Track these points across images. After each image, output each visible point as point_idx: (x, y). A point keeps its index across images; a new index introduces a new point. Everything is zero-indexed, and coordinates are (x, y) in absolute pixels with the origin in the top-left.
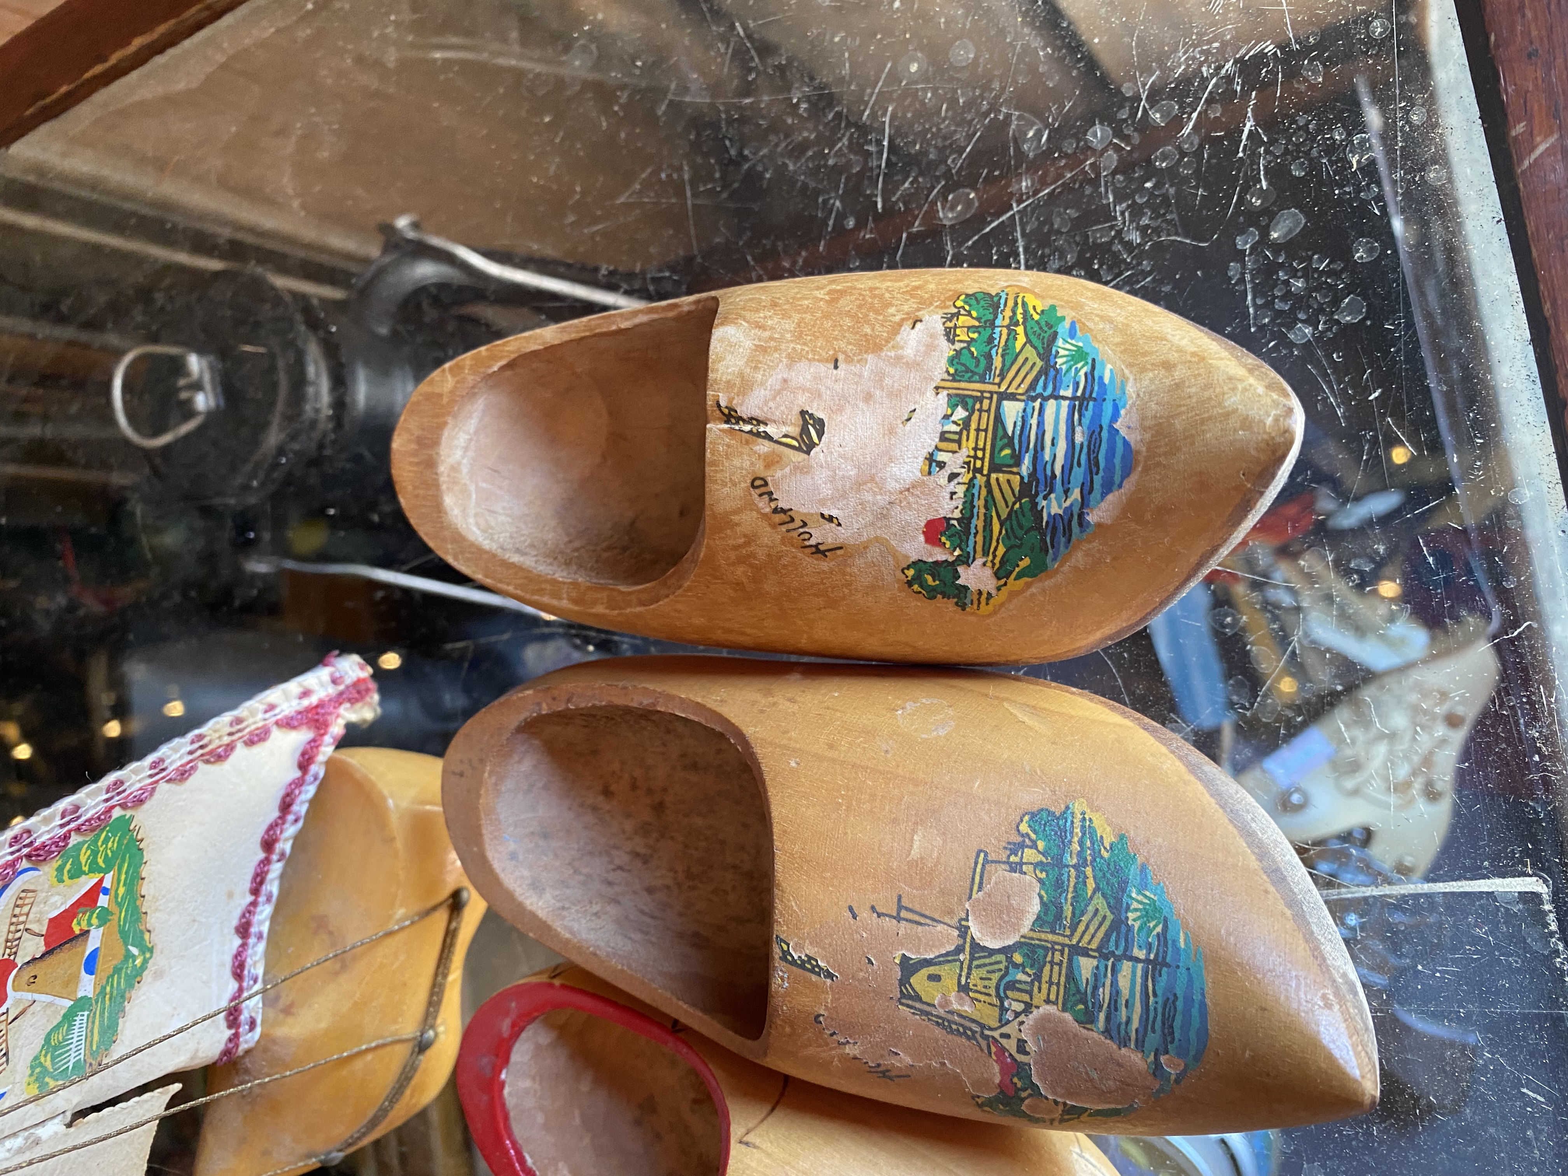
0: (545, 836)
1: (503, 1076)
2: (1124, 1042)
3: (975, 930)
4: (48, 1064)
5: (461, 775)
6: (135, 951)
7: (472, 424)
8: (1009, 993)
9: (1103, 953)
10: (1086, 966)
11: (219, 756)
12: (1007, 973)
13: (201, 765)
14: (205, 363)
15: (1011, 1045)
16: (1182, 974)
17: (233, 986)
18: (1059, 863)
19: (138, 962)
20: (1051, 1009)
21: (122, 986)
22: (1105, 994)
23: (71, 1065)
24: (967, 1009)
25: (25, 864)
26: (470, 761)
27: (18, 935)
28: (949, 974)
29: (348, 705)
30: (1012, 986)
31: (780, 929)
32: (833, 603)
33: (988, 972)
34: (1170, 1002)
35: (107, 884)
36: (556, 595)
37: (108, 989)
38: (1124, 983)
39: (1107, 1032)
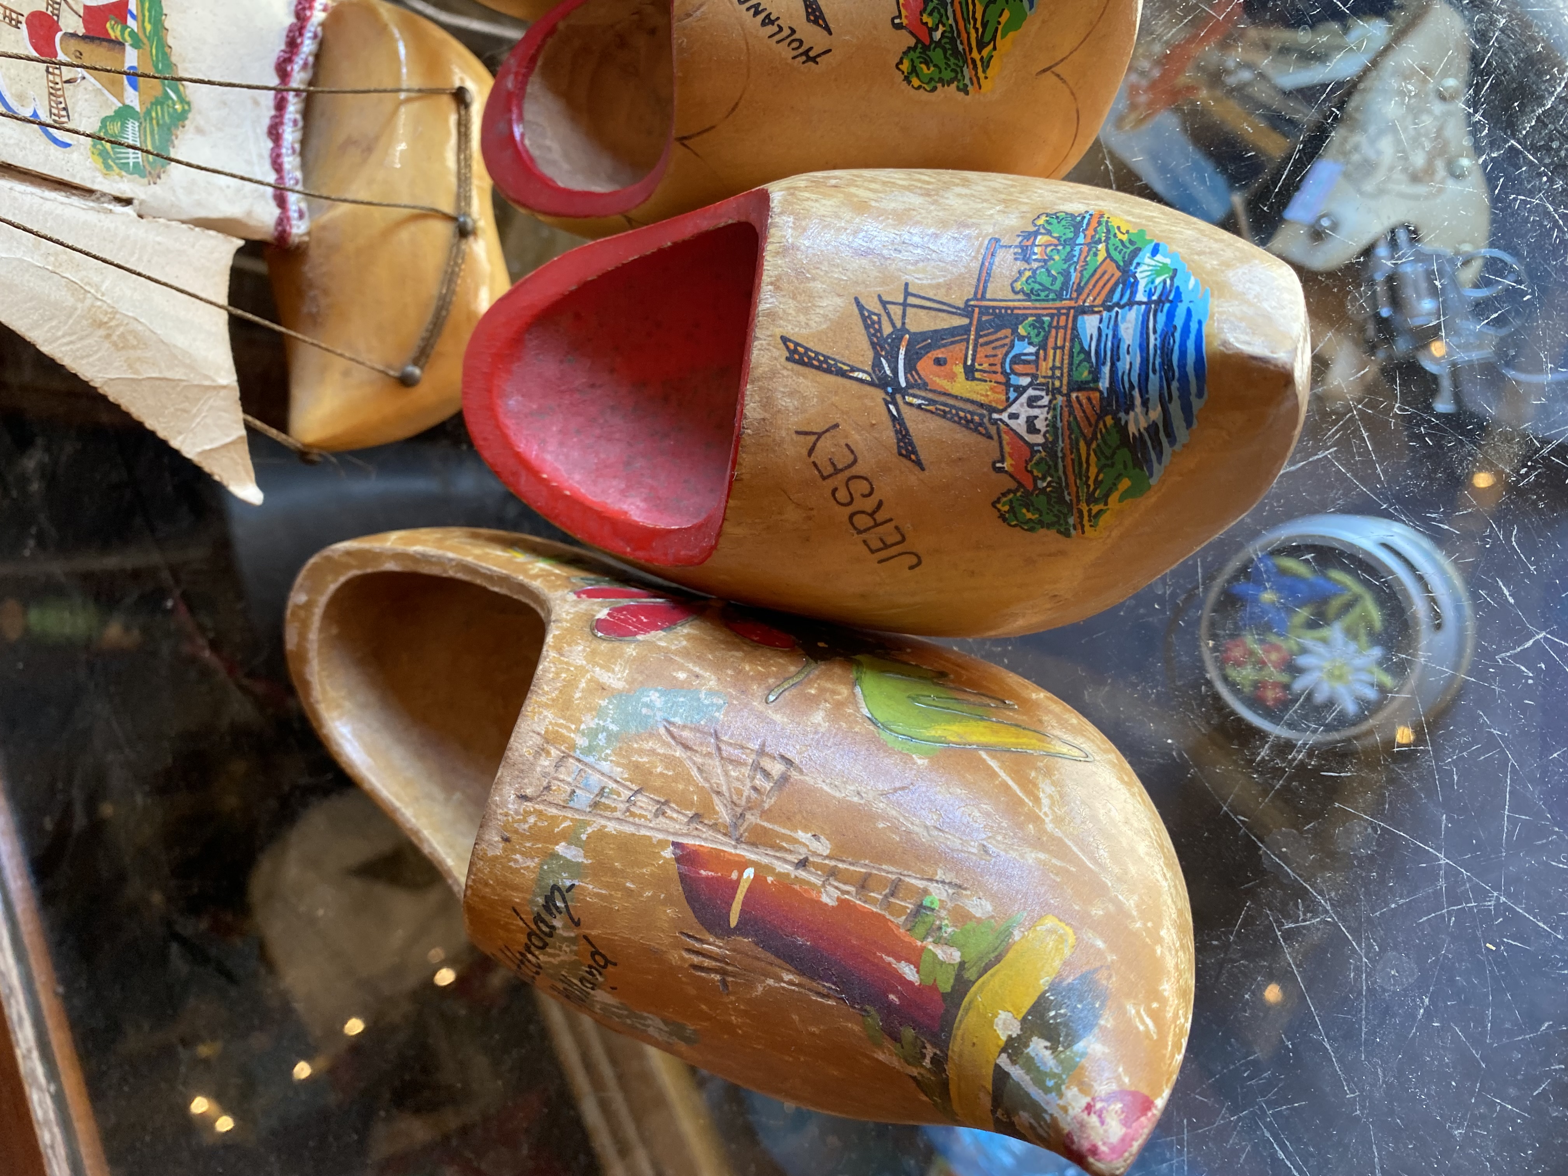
6: (173, 96)
17: (274, 173)
19: (178, 107)
21: (167, 120)
23: (131, 161)
35: (132, 8)
37: (154, 114)
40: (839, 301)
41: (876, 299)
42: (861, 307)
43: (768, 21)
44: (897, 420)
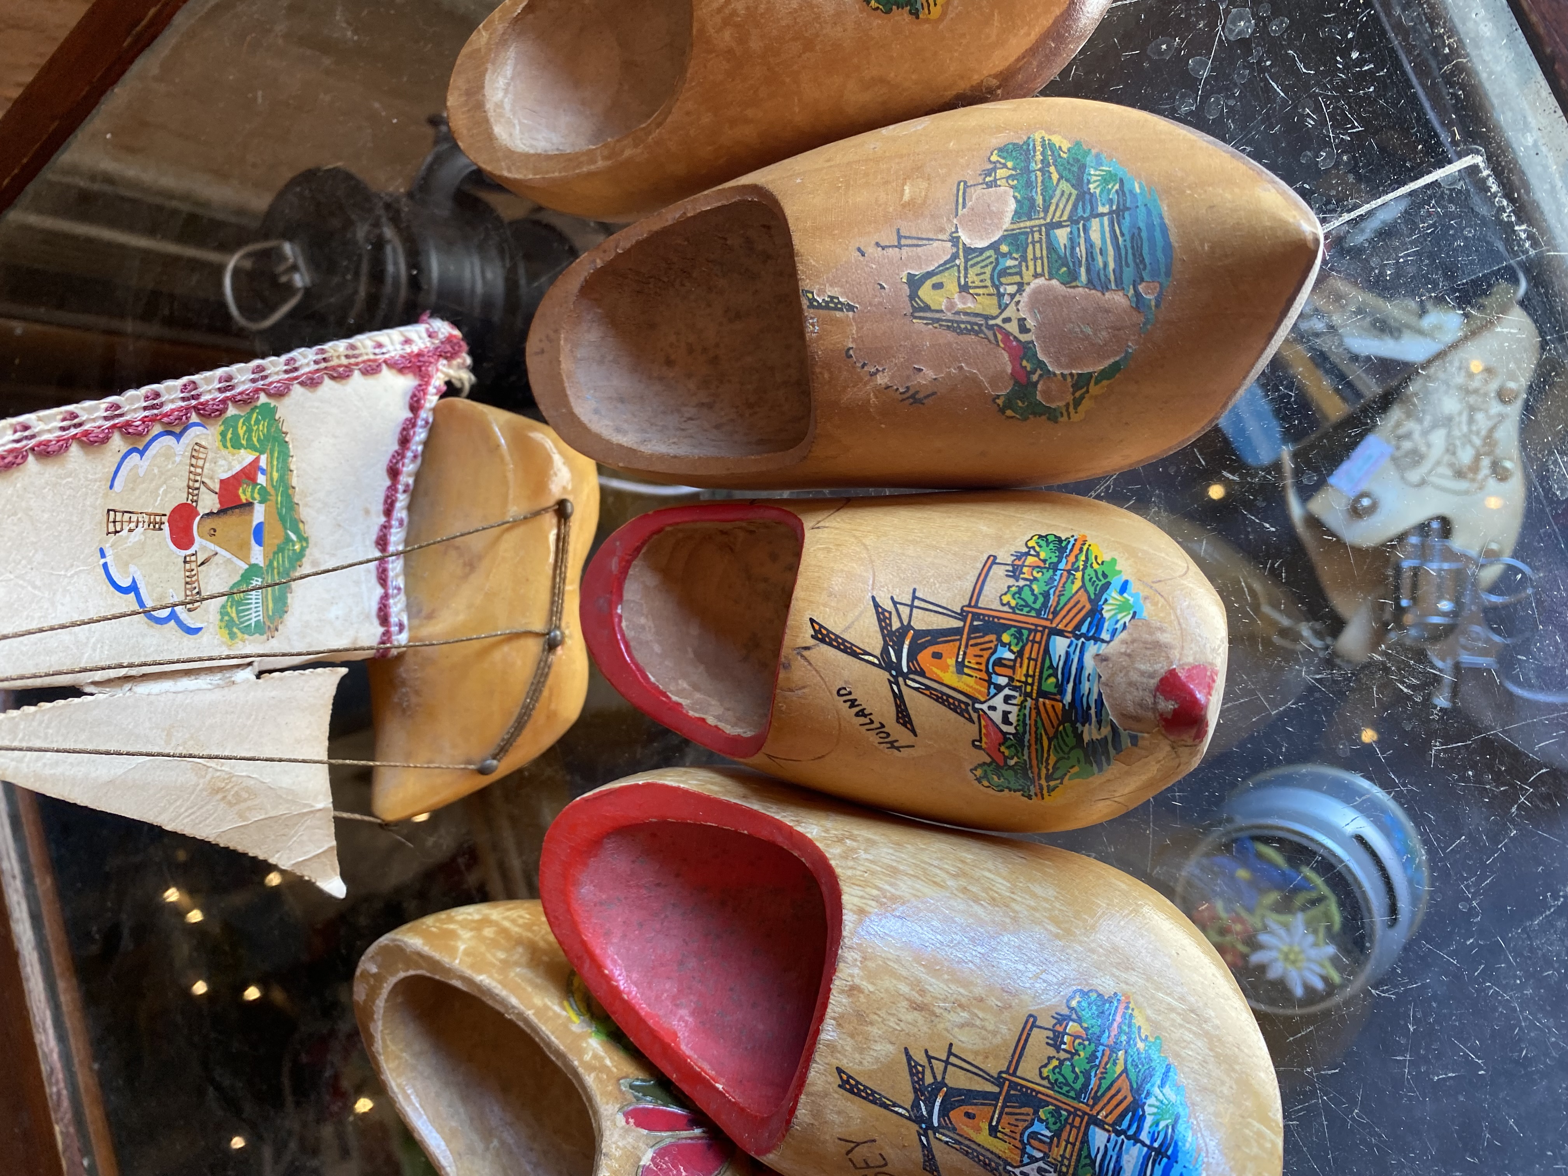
0: (622, 400)
1: (619, 611)
2: (1105, 288)
3: (965, 238)
4: (234, 615)
5: (542, 352)
6: (293, 537)
7: (508, 70)
8: (1003, 280)
9: (1073, 220)
10: (1062, 235)
11: (340, 375)
12: (997, 264)
13: (327, 380)
14: (298, 250)
15: (1013, 328)
16: (1142, 211)
17: (380, 591)
18: (1027, 170)
19: (297, 547)
20: (1041, 281)
21: (287, 564)
22: (1081, 251)
23: (253, 622)
24: (970, 305)
25: (194, 418)
26: (547, 337)
27: (197, 485)
28: (950, 281)
29: (445, 362)
30: (1004, 273)
31: (805, 283)
32: (809, 46)
33: (982, 267)
34: (1136, 237)
35: (263, 463)
36: (593, 161)
37: (275, 564)
38: (1095, 236)
39: (1090, 284)
40: (891, 1048)
41: (923, 1052)
42: (909, 1058)
43: (861, 713)
44: (927, 1149)
